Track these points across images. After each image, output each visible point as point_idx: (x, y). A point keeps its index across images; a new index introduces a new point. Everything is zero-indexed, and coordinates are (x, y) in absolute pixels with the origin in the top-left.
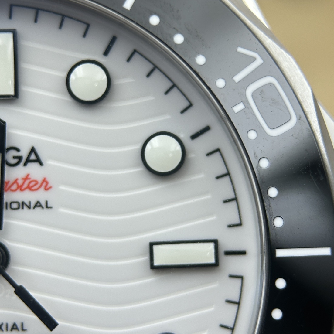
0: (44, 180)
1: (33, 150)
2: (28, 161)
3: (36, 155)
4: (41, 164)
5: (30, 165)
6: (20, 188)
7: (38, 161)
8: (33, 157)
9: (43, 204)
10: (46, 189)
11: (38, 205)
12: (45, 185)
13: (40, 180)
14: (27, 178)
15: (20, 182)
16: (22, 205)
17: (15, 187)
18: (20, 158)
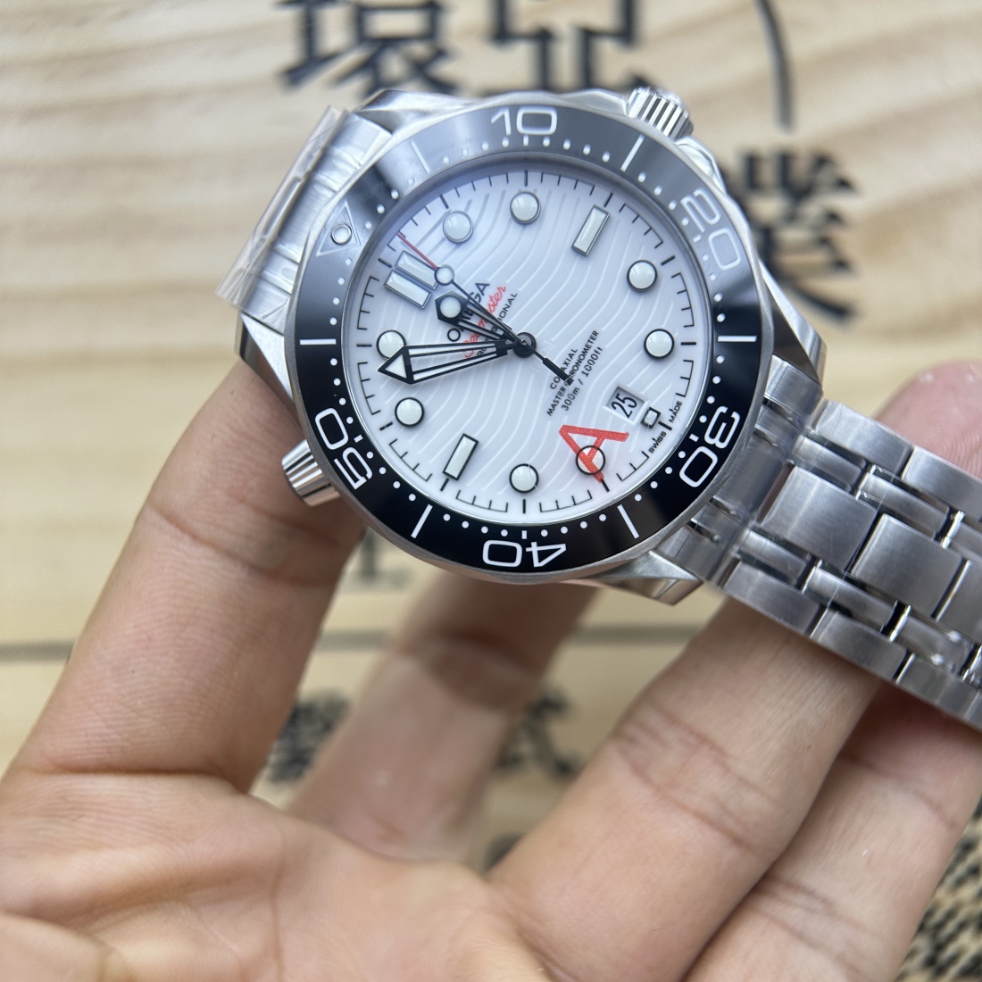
0: (499, 289)
1: (478, 285)
2: (482, 291)
3: (482, 284)
4: (488, 285)
5: (484, 292)
6: (495, 305)
7: (486, 285)
8: (481, 287)
9: (512, 297)
10: (504, 290)
11: (510, 301)
12: (502, 289)
13: (498, 291)
14: (491, 298)
15: (491, 303)
16: (505, 310)
17: (492, 308)
18: (478, 295)
